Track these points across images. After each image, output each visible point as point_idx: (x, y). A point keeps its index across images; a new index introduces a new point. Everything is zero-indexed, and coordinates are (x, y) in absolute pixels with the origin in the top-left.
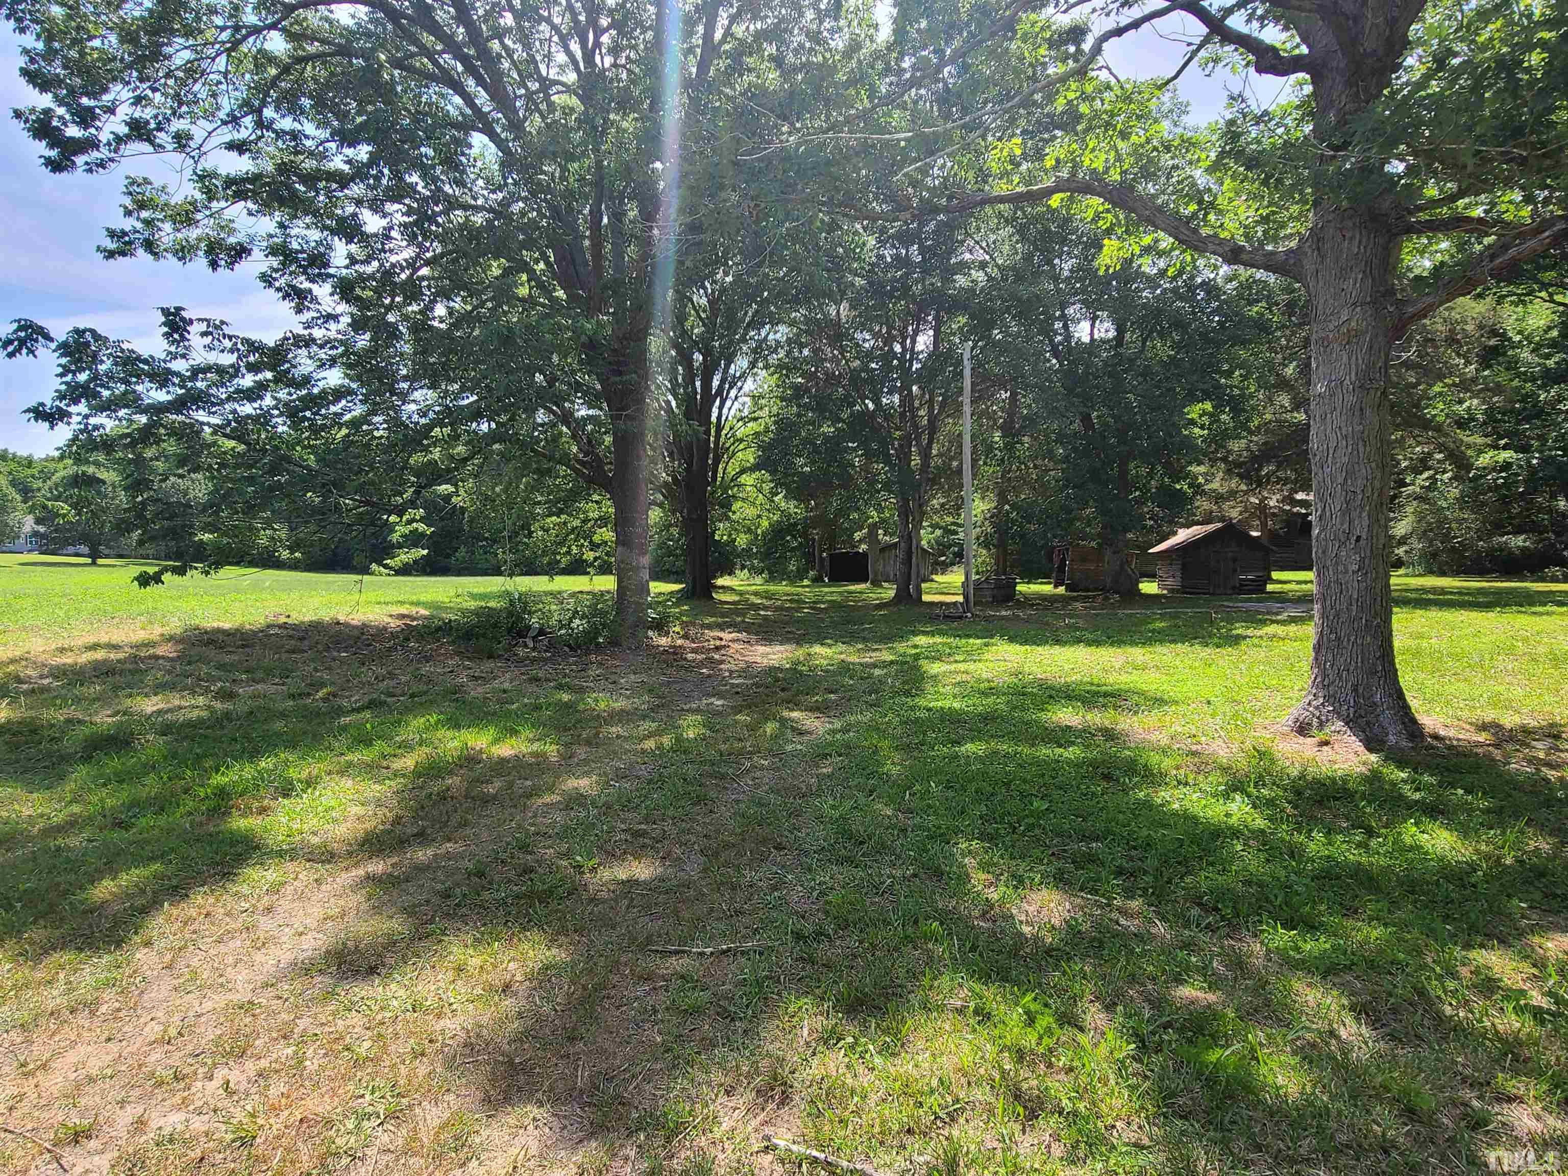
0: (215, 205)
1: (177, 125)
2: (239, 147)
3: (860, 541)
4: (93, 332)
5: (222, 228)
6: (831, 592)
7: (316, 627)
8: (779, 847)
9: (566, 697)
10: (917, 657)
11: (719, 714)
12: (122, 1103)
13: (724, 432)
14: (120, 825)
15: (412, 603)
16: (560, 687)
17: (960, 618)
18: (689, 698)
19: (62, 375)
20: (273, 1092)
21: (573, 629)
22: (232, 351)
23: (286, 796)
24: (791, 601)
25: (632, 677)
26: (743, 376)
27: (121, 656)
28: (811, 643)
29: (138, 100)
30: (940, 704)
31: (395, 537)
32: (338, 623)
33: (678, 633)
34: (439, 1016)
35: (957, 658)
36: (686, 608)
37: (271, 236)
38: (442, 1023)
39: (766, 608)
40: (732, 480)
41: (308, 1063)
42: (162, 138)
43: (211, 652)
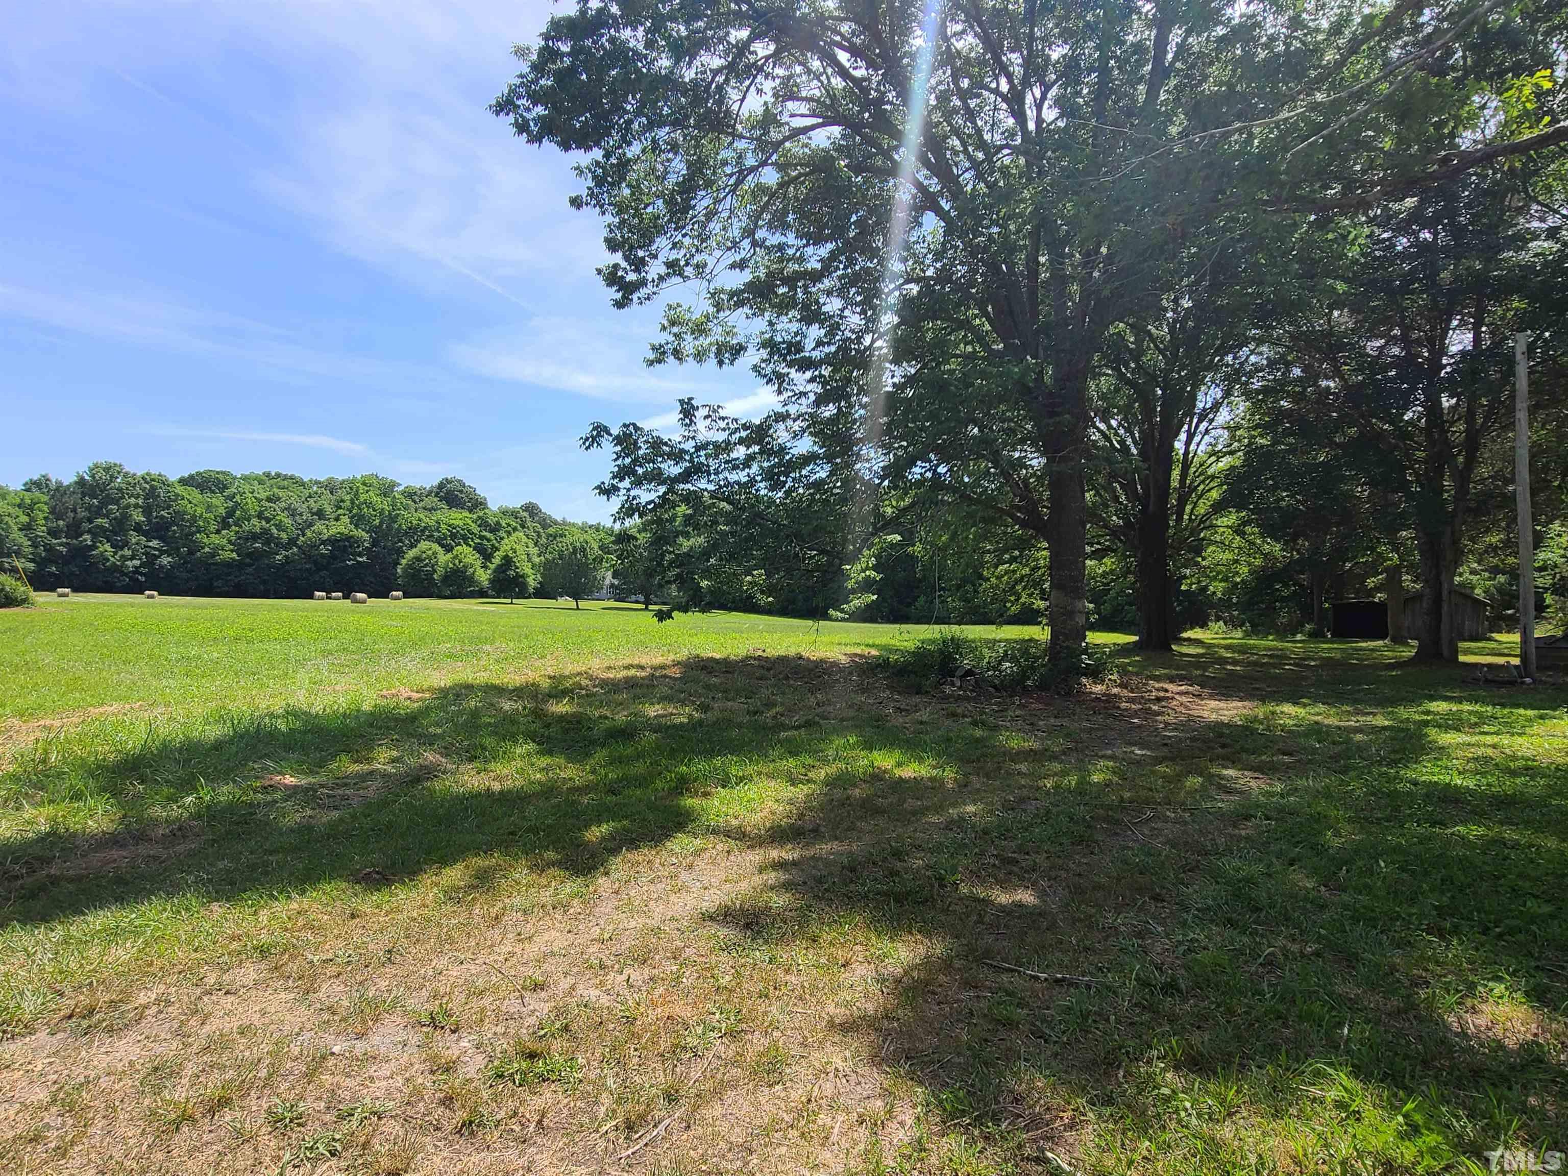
0: (721, 314)
1: (698, 258)
2: (741, 265)
3: (1377, 589)
4: (634, 425)
5: (728, 333)
6: (1330, 649)
7: (783, 660)
8: (1157, 898)
9: (978, 733)
10: (1426, 723)
11: (1138, 763)
12: (566, 974)
13: (1193, 470)
14: (613, 792)
15: (867, 645)
16: (975, 723)
17: (1512, 683)
18: (1109, 745)
19: (615, 460)
20: (657, 993)
21: (1001, 672)
22: (724, 430)
23: (724, 787)
24: (1271, 656)
25: (1052, 720)
26: (1216, 406)
27: (643, 674)
28: (1281, 700)
29: (674, 246)
30: (1436, 779)
31: (850, 584)
32: (801, 658)
33: (1115, 681)
34: (787, 971)
35: (1486, 728)
36: (1137, 658)
37: (763, 333)
38: (788, 977)
39: (1235, 662)
40: (1201, 522)
41: (684, 980)
42: (689, 271)
43: (703, 676)
